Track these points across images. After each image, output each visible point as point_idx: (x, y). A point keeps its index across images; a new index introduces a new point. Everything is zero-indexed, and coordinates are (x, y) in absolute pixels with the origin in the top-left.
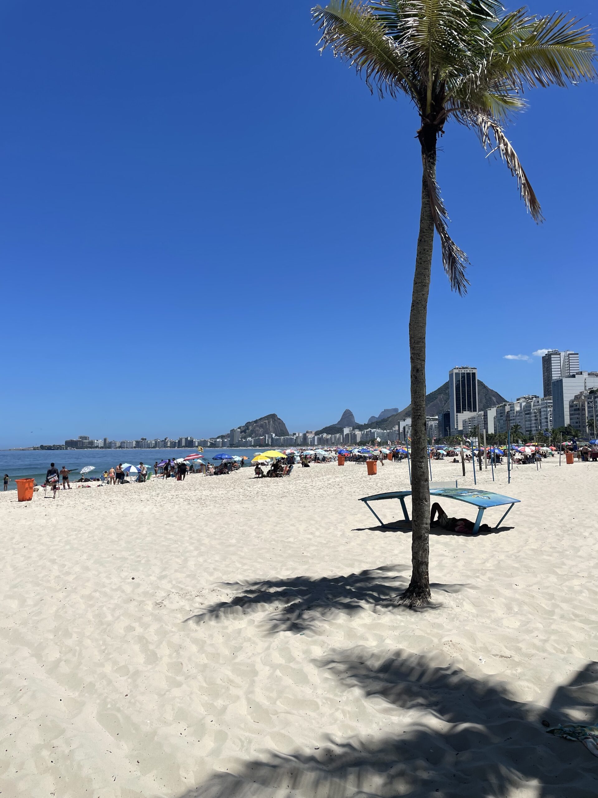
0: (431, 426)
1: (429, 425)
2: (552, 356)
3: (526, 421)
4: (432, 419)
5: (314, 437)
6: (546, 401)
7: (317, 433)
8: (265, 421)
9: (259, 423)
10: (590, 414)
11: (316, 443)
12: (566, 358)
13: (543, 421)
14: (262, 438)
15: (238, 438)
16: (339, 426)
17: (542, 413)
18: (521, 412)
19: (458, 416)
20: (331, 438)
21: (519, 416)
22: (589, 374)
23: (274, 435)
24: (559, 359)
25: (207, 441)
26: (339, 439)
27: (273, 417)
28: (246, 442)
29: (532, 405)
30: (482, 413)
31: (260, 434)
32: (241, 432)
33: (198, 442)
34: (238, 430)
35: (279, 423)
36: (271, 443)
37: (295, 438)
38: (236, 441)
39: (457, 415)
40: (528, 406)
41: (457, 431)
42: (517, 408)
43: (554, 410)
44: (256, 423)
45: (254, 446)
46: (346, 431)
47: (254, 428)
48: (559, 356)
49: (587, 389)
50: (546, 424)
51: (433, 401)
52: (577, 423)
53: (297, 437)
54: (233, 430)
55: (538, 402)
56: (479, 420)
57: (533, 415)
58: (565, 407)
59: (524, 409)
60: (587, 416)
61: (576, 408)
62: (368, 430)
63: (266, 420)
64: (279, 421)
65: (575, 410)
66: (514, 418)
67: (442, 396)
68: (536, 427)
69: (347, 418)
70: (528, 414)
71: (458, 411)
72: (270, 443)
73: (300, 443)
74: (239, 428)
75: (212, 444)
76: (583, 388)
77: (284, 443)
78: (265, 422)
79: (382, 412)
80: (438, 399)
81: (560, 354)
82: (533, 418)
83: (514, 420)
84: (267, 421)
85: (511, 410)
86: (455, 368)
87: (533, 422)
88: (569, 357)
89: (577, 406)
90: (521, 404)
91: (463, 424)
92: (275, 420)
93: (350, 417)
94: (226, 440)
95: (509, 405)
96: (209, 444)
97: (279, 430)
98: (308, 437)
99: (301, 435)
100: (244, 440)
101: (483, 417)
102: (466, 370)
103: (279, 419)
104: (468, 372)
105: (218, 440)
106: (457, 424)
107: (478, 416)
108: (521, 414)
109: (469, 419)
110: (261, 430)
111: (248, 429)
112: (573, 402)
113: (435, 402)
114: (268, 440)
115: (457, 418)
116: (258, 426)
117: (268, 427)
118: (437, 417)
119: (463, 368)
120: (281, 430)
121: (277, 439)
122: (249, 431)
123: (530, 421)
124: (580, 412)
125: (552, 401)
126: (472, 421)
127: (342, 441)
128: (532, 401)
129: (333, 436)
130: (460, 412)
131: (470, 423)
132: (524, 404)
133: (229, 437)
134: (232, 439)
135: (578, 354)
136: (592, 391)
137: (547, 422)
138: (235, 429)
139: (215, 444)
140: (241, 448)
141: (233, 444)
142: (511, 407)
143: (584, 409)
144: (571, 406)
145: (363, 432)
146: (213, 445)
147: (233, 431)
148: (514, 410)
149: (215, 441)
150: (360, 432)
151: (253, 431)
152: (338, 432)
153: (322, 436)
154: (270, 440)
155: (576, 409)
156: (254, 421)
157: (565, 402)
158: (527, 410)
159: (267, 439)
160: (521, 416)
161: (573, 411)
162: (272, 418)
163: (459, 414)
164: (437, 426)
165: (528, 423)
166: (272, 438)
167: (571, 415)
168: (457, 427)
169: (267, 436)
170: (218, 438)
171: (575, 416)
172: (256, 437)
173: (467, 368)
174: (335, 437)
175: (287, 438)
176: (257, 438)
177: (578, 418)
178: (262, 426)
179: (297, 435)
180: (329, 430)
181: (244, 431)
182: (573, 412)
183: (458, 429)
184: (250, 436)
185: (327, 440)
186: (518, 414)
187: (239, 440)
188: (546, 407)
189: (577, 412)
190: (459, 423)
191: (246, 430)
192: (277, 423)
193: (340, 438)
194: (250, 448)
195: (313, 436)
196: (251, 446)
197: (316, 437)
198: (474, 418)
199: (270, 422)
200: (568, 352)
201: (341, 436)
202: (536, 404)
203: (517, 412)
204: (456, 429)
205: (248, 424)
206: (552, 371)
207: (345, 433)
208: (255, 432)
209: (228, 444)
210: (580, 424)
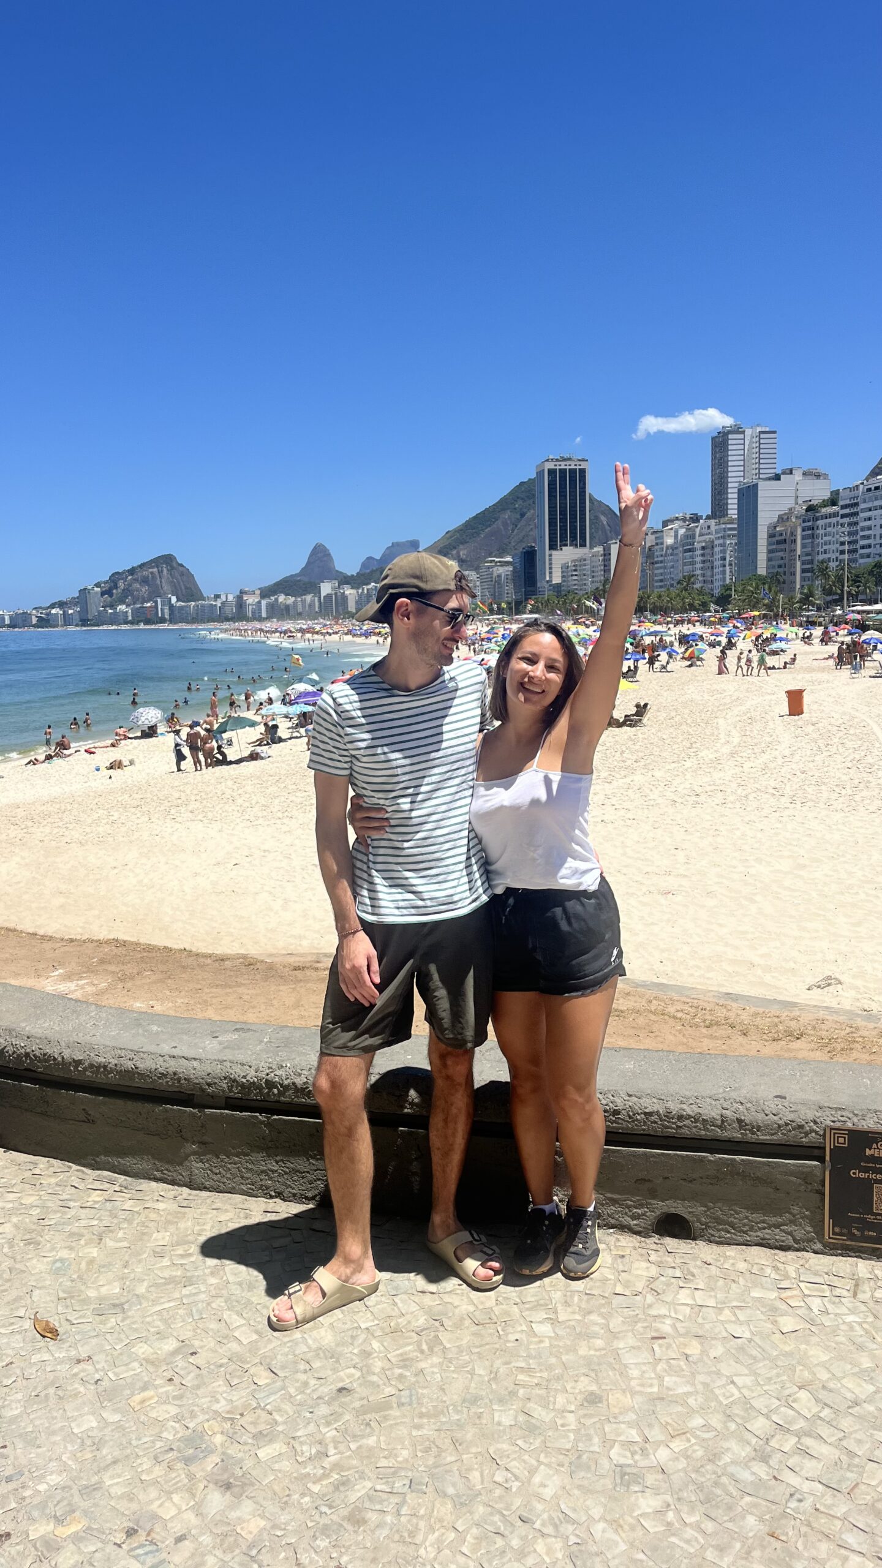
0: (499, 576)
1: (495, 574)
2: (730, 436)
3: (685, 564)
4: (500, 562)
5: (259, 602)
6: (724, 526)
7: (265, 593)
8: (150, 570)
9: (139, 574)
10: (804, 550)
11: (264, 615)
12: (754, 440)
13: (718, 563)
14: (149, 605)
15: (96, 606)
16: (305, 579)
17: (717, 549)
18: (676, 548)
19: (553, 557)
20: (295, 603)
21: (672, 555)
22: (804, 474)
23: (174, 599)
24: (742, 442)
25: (30, 614)
26: (311, 605)
27: (167, 560)
28: (115, 613)
29: (697, 534)
30: (599, 549)
31: (143, 597)
32: (103, 594)
33: (11, 618)
34: (96, 589)
35: (182, 574)
36: (170, 615)
37: (219, 605)
38: (93, 612)
39: (550, 555)
40: (690, 536)
41: (550, 586)
42: (669, 541)
43: (738, 544)
44: (132, 574)
45: (132, 623)
46: (326, 588)
47: (130, 585)
48: (741, 436)
49: (800, 501)
50: (721, 569)
51: (490, 526)
52: (780, 566)
53: (223, 603)
54: (85, 589)
55: (709, 527)
56: (593, 564)
57: (699, 552)
58: (759, 537)
59: (681, 541)
60: (799, 553)
61: (780, 538)
62: (370, 587)
63: (153, 567)
64: (181, 569)
65: (779, 543)
66: (662, 558)
67: (507, 515)
68: (703, 575)
69: (320, 559)
70: (690, 550)
71: (553, 547)
72: (167, 616)
73: (230, 616)
74: (98, 585)
75: (40, 619)
76: (793, 501)
77: (197, 614)
78: (152, 573)
79: (388, 548)
80: (499, 522)
81: (743, 433)
82: (699, 559)
83: (661, 562)
84: (155, 570)
85: (657, 544)
86: (547, 460)
87: (699, 566)
88: (760, 439)
89: (781, 535)
90: (676, 532)
91: (562, 572)
92: (173, 568)
93: (325, 559)
94: (70, 612)
95: (652, 534)
96: (34, 620)
97: (183, 588)
98: (248, 602)
99: (231, 598)
100: (110, 611)
101: (601, 558)
102: (568, 463)
103: (182, 565)
104: (573, 467)
105: (54, 611)
106: (550, 573)
107: (593, 556)
108: (676, 552)
109: (573, 561)
110: (145, 589)
111: (116, 587)
112: (775, 527)
113: (495, 526)
114: (162, 610)
115: (550, 560)
116: (136, 580)
117: (158, 582)
118: (509, 559)
119: (564, 460)
120: (186, 588)
121: (181, 607)
122: (119, 590)
123: (693, 563)
124: (786, 546)
125: (736, 526)
126: (580, 566)
127: (317, 609)
128: (697, 527)
129: (299, 599)
130: (556, 549)
131: (575, 570)
132: (682, 532)
133: (76, 605)
134: (85, 610)
135: (774, 432)
136: (810, 506)
137: (724, 566)
138: (90, 587)
139: (48, 621)
140: (105, 627)
141: (88, 620)
142: (656, 538)
143: (795, 541)
144: (771, 536)
145: (360, 591)
146: (44, 622)
147: (84, 592)
148: (662, 544)
149: (48, 614)
150: (353, 591)
151: (127, 592)
152: (305, 592)
153: (276, 600)
154: (167, 610)
155: (780, 541)
156: (128, 571)
157: (759, 528)
158: (687, 544)
159: (160, 607)
160: (676, 554)
161: (774, 544)
162: (167, 564)
163: (554, 552)
164: (509, 577)
165: (687, 568)
166: (171, 607)
167: (770, 551)
168: (551, 577)
169: (159, 600)
170: (53, 606)
171: (778, 554)
172: (134, 603)
173: (569, 459)
174: (304, 601)
175: (203, 606)
176: (139, 606)
177: (782, 558)
178: (145, 581)
179: (223, 598)
180: (287, 586)
181: (108, 592)
182: (774, 547)
183: (551, 581)
184: (122, 602)
185: (287, 607)
186: (670, 551)
187: (99, 612)
188: (723, 537)
189: (782, 546)
190: (553, 570)
191: (112, 588)
192: (177, 574)
193: (313, 601)
194: (124, 627)
195: (256, 600)
196: (126, 622)
197: (264, 603)
198: (585, 560)
199: (162, 571)
200: (759, 429)
201: (316, 599)
202: (705, 531)
203: (667, 548)
204: (548, 582)
205: (115, 578)
206: (728, 466)
207: (323, 594)
208: (132, 595)
209: (77, 619)
210: (786, 569)
